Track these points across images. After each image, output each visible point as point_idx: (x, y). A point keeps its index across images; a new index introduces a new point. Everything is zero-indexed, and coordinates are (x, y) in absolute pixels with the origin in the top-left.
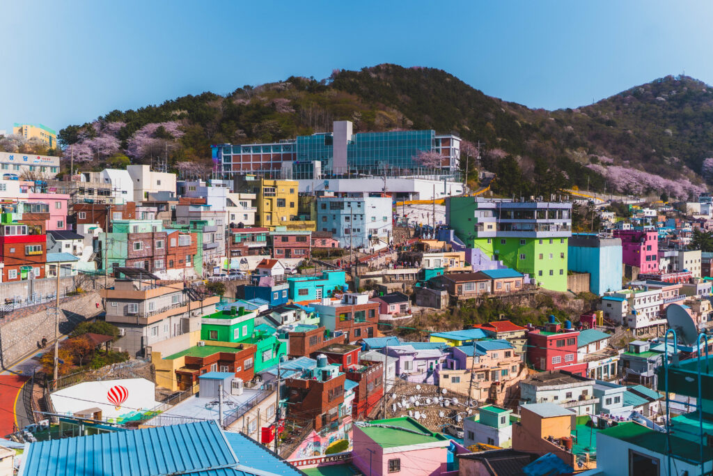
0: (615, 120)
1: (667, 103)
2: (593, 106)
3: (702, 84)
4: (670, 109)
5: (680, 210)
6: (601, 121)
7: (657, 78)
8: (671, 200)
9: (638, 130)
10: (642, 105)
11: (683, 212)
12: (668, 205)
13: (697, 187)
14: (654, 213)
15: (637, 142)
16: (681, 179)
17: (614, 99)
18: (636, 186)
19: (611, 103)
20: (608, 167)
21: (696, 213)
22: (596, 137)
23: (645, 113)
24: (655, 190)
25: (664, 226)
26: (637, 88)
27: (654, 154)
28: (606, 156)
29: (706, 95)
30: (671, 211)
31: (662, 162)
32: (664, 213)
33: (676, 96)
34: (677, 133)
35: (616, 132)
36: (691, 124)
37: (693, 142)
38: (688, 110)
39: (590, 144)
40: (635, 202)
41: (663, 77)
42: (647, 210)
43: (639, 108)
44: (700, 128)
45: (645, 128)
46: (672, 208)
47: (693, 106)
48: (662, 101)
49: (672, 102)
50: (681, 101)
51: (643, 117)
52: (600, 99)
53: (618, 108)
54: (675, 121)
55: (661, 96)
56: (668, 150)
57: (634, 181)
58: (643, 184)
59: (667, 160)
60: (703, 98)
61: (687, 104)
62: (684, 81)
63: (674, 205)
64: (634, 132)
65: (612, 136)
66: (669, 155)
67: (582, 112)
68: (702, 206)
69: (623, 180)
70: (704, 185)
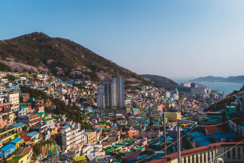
0: (18, 45)
1: (36, 41)
2: (10, 40)
3: (47, 36)
4: (37, 43)
5: (35, 77)
6: (12, 45)
7: (33, 32)
8: (32, 74)
9: (26, 49)
10: (28, 41)
11: (36, 78)
12: (31, 76)
13: (44, 69)
14: (25, 78)
15: (25, 53)
16: (39, 67)
17: (18, 38)
18: (19, 69)
19: (17, 39)
20: (9, 62)
21: (41, 78)
22: (10, 51)
23: (29, 44)
24: (27, 70)
25: (28, 83)
26: (26, 35)
27: (30, 58)
28: (12, 58)
29: (48, 39)
30: (32, 78)
31: (33, 61)
32: (29, 78)
33: (39, 39)
34: (39, 51)
35: (17, 49)
36: (43, 48)
37: (44, 54)
38: (42, 44)
39: (6, 53)
40: (19, 75)
41: (35, 32)
42: (23, 77)
43: (27, 42)
44: (46, 50)
45: (28, 49)
46: (32, 77)
47: (44, 42)
48: (34, 40)
49: (38, 41)
50: (40, 41)
51: (28, 45)
52: (13, 38)
53: (19, 41)
54: (39, 47)
55: (34, 38)
56: (36, 57)
57: (18, 67)
58: (22, 68)
59: (35, 60)
60: (47, 40)
61: (42, 42)
62: (41, 34)
63: (33, 76)
64: (24, 50)
65: (16, 51)
66: (36, 58)
67: (5, 42)
68: (42, 76)
69: (14, 67)
70: (47, 68)
